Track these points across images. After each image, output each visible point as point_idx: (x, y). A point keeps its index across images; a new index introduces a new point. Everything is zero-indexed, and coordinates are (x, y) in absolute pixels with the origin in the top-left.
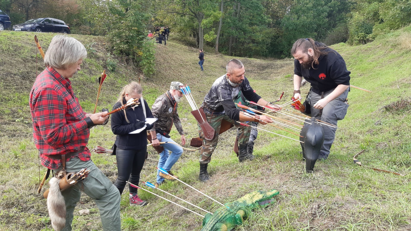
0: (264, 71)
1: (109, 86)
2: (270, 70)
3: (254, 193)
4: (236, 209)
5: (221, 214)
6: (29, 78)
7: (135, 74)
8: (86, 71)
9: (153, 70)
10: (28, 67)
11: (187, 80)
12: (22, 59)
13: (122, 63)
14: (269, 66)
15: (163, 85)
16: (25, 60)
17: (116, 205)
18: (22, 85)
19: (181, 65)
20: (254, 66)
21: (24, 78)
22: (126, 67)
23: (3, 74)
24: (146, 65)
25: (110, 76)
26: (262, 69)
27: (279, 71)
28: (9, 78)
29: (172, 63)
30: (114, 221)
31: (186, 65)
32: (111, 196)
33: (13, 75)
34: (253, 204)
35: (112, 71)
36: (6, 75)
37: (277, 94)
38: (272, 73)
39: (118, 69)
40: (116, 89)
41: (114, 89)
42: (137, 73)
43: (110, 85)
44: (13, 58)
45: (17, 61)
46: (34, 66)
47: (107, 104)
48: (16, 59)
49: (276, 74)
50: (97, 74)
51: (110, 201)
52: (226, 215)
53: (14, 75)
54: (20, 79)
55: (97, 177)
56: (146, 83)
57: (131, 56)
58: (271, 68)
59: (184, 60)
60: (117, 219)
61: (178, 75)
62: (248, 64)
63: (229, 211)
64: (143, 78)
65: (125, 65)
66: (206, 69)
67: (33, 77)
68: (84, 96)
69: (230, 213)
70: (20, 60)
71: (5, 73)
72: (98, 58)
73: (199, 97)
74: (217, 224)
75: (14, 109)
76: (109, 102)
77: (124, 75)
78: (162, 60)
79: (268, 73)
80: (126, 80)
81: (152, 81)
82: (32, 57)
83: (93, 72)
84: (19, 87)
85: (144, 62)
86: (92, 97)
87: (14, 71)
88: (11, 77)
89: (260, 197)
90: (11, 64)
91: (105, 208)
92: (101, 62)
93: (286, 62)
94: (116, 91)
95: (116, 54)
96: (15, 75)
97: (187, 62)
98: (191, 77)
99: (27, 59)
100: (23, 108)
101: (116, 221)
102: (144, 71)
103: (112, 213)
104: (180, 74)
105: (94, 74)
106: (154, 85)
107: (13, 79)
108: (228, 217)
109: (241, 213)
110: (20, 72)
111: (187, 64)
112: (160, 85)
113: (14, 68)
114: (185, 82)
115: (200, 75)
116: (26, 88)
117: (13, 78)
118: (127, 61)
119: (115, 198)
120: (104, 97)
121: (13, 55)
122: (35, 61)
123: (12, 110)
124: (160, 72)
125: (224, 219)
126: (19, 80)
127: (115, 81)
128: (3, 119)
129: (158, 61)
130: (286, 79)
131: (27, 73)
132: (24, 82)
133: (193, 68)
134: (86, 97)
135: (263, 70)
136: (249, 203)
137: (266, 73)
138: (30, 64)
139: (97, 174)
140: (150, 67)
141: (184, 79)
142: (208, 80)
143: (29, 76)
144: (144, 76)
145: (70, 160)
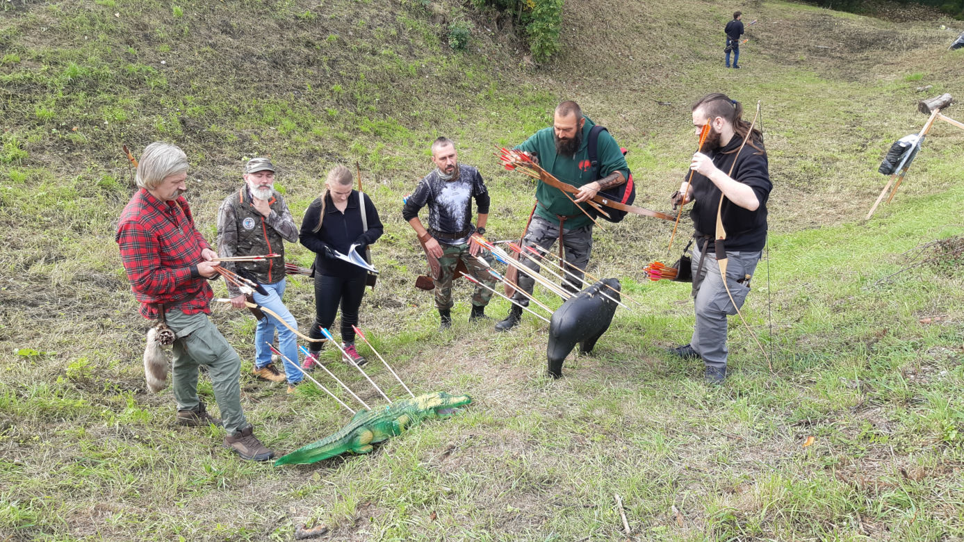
0: (859, 55)
1: (444, 84)
2: (878, 52)
3: (432, 395)
4: (398, 413)
5: (373, 415)
6: (284, 65)
7: (512, 54)
8: (401, 48)
9: (553, 47)
10: (288, 40)
11: (640, 70)
12: (277, 21)
13: (488, 27)
14: (879, 40)
15: (574, 82)
16: (283, 25)
17: (232, 375)
18: (270, 81)
19: (637, 27)
20: (837, 38)
21: (276, 64)
22: (494, 38)
23: (237, 57)
24: (537, 34)
25: (453, 60)
26: (857, 47)
27: (899, 59)
28: (247, 65)
29: (614, 23)
30: (228, 397)
31: (650, 29)
32: (224, 365)
33: (255, 59)
34: (426, 410)
35: (460, 47)
36: (242, 59)
37: (857, 128)
38: (879, 63)
39: (474, 43)
40: (457, 91)
41: (455, 91)
42: (517, 52)
43: (446, 83)
44: (259, 20)
45: (268, 28)
46: (298, 38)
47: (431, 127)
48: (266, 22)
49: (888, 68)
50: (424, 55)
51: (223, 370)
52: (379, 419)
53: (257, 58)
54: (267, 68)
55: (204, 337)
56: (533, 76)
57: (509, 11)
58: (883, 48)
59: (650, 13)
60: (232, 395)
61: (622, 54)
62: (825, 29)
63: (386, 414)
64: (529, 64)
65: (493, 31)
66: (701, 39)
67: (293, 63)
68: (387, 107)
69: (386, 417)
70: (273, 24)
71: (241, 55)
72: (433, 17)
73: (655, 117)
74: (360, 428)
75: (245, 132)
76: (436, 122)
77: (485, 57)
78: (590, 17)
79: (866, 62)
80: (486, 70)
81: (549, 72)
82: (297, 18)
83: (416, 52)
84: (263, 84)
85: (534, 28)
86: (404, 109)
87: (259, 50)
88: (252, 63)
89: (438, 402)
90: (255, 34)
91: (217, 378)
92: (438, 27)
93: (932, 32)
94: (458, 96)
95: (477, 5)
96: (259, 58)
97: (654, 21)
98: (653, 62)
99: (286, 23)
100: (262, 131)
101: (230, 397)
102: (532, 48)
103: (224, 387)
104: (627, 52)
105: (417, 54)
106: (551, 81)
107: (254, 66)
108: (379, 422)
109: (402, 420)
110: (271, 50)
111: (653, 25)
112: (566, 82)
113: (259, 44)
114: (633, 74)
115: (680, 57)
116: (276, 86)
117: (256, 64)
118: (499, 21)
119: (230, 367)
120: (429, 112)
121: (260, 14)
122: (301, 27)
123: (240, 136)
124: (575, 49)
125: (374, 424)
126: (265, 70)
127: (459, 72)
128: (222, 153)
129: (577, 20)
130: (907, 85)
131: (284, 53)
132: (274, 72)
133: (667, 37)
134: (391, 110)
135: (860, 50)
136: (421, 407)
137: (863, 60)
138: (290, 35)
139: (205, 334)
140: (548, 40)
141: (634, 65)
142: (695, 72)
143: (286, 60)
144: (531, 60)
145: (170, 312)
